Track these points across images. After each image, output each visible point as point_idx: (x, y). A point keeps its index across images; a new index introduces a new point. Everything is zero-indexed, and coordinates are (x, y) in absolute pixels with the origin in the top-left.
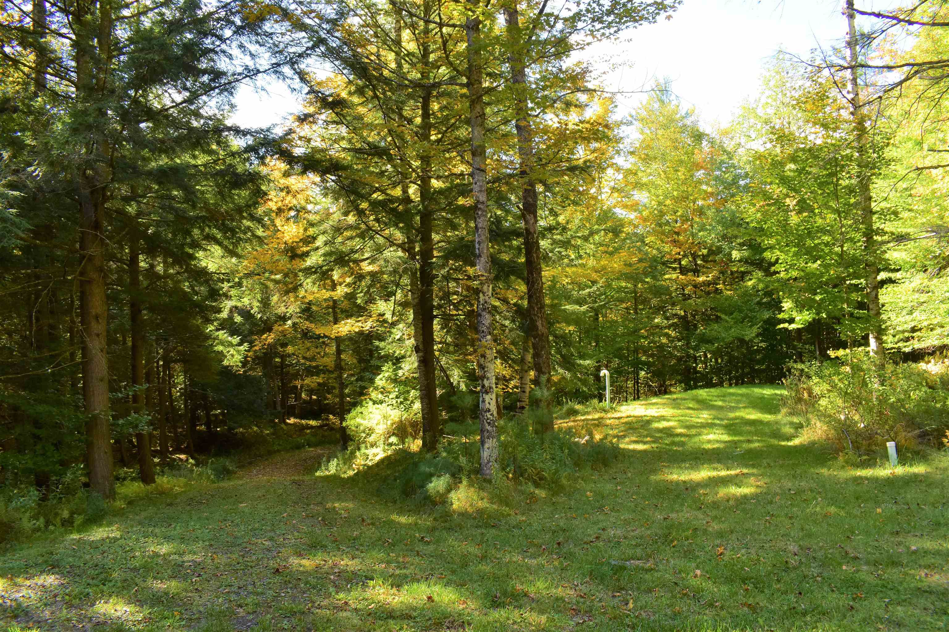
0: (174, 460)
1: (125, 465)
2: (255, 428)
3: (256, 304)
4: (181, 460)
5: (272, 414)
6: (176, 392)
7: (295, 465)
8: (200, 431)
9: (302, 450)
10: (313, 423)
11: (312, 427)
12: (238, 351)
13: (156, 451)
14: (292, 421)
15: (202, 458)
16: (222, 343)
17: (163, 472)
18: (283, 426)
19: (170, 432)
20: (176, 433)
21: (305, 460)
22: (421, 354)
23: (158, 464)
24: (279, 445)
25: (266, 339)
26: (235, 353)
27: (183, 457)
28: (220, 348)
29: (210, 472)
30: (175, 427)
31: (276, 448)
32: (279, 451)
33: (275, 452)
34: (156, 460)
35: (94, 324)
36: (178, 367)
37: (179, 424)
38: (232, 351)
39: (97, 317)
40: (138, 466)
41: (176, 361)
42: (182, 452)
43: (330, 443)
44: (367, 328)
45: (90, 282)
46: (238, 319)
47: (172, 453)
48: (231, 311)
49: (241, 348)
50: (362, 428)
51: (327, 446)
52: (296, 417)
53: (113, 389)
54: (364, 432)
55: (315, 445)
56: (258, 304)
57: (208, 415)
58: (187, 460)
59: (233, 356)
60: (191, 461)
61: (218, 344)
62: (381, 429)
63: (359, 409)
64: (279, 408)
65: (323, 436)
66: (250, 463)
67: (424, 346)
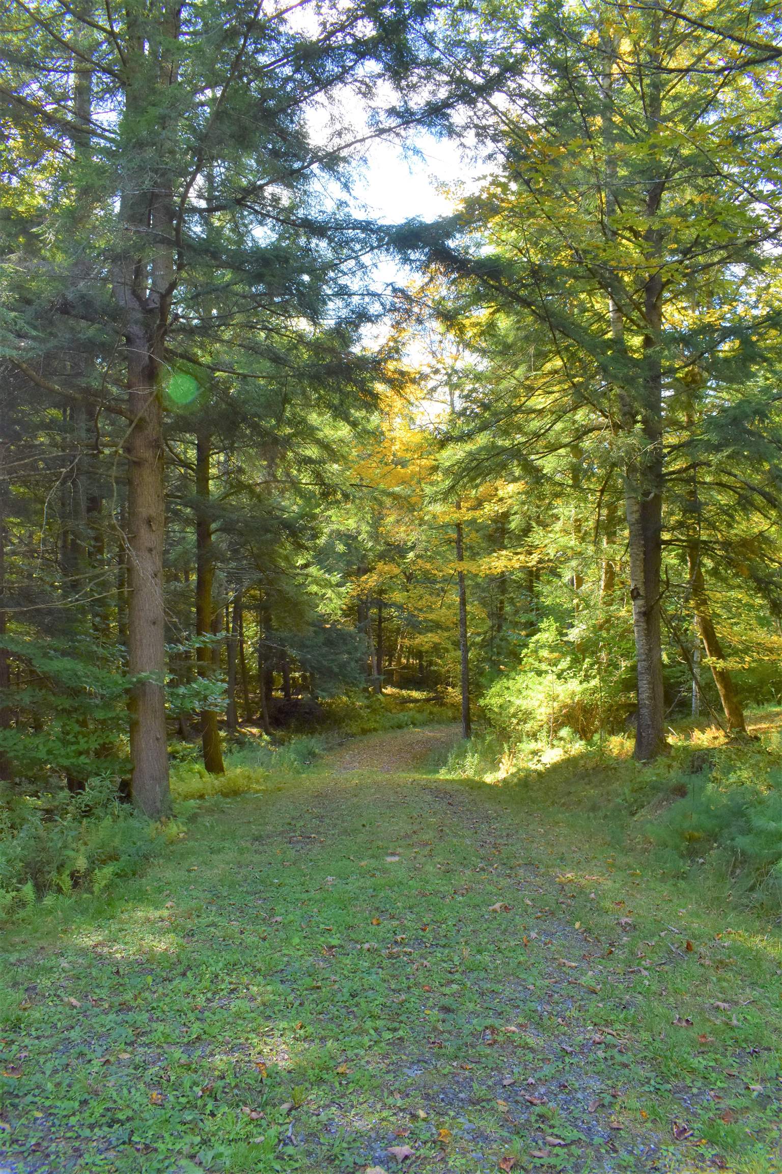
0: (245, 734)
1: (184, 739)
2: (345, 698)
3: (365, 528)
4: (253, 735)
5: (367, 681)
6: (248, 649)
7: (400, 751)
8: (277, 699)
9: (405, 730)
10: (415, 694)
11: (416, 701)
12: (339, 595)
13: (222, 722)
14: (389, 690)
15: (279, 733)
16: (316, 582)
17: (230, 751)
18: (380, 696)
19: (239, 698)
20: (246, 698)
21: (410, 745)
22: (640, 602)
23: (224, 740)
24: (376, 721)
25: (366, 582)
26: (333, 596)
27: (255, 730)
28: (314, 588)
29: (293, 756)
30: (246, 692)
31: (373, 725)
32: (375, 730)
33: (370, 731)
34: (222, 734)
35: (144, 532)
36: (249, 616)
37: (250, 688)
38: (329, 593)
39: (149, 522)
40: (200, 741)
41: (249, 608)
42: (254, 724)
43: (439, 722)
44: (534, 563)
45: (138, 464)
46: (341, 548)
47: (241, 725)
48: (330, 536)
49: (342, 589)
50: (512, 710)
51: (437, 726)
52: (393, 686)
53: (171, 638)
54: (514, 715)
55: (424, 724)
56: (368, 528)
57: (286, 678)
58: (261, 736)
59: (330, 599)
60: (266, 737)
61: (311, 583)
62: (543, 712)
63: (505, 682)
64: (375, 675)
65: (431, 713)
66: (341, 745)
67: (646, 590)
